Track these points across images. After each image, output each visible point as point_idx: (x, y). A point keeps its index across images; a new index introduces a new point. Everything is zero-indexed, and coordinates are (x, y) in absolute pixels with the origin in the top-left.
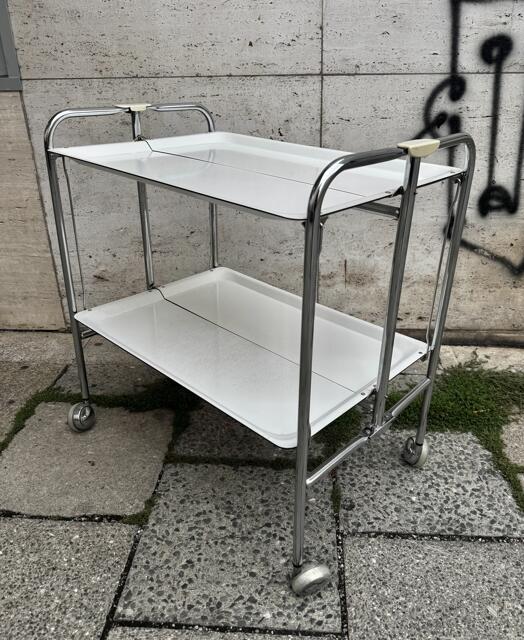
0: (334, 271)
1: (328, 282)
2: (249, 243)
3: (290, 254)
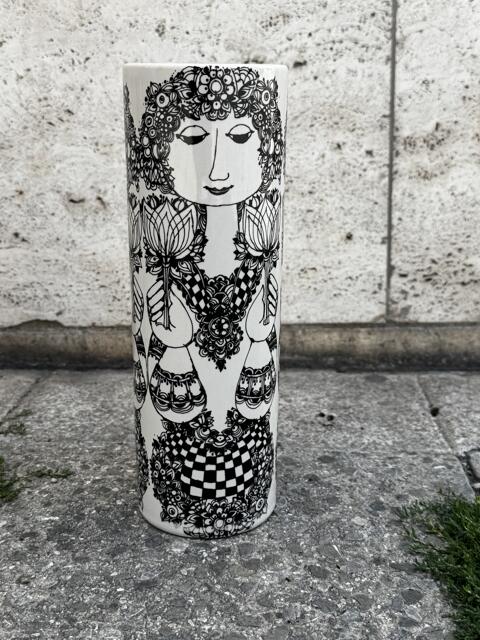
0: (445, 119)
1: (424, 159)
2: (160, 31)
3: (298, 65)
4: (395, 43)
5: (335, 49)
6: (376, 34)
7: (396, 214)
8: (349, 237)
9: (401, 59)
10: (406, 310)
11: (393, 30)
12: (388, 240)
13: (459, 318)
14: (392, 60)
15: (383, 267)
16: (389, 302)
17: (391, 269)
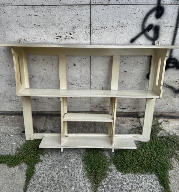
4: (91, 83)
5: (83, 84)
6: (88, 82)
7: (92, 101)
8: (86, 103)
9: (92, 85)
10: (93, 110)
11: (91, 82)
12: (91, 103)
13: (100, 111)
14: (91, 85)
15: (90, 106)
16: (91, 109)
17: (91, 106)
